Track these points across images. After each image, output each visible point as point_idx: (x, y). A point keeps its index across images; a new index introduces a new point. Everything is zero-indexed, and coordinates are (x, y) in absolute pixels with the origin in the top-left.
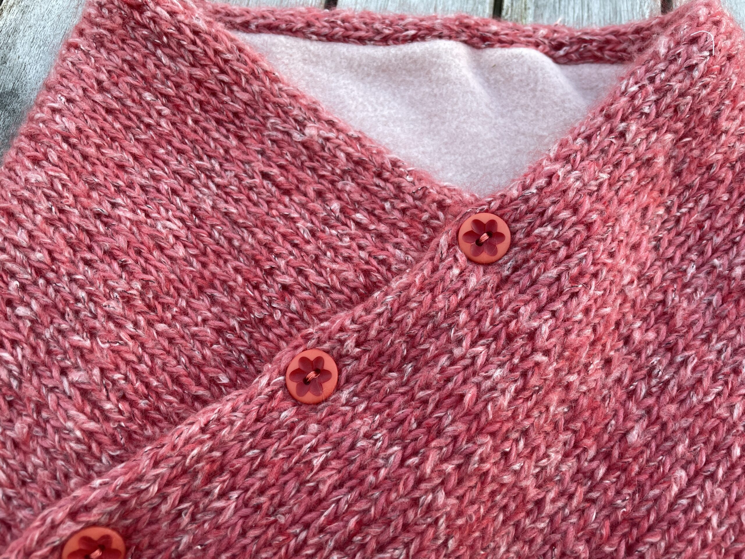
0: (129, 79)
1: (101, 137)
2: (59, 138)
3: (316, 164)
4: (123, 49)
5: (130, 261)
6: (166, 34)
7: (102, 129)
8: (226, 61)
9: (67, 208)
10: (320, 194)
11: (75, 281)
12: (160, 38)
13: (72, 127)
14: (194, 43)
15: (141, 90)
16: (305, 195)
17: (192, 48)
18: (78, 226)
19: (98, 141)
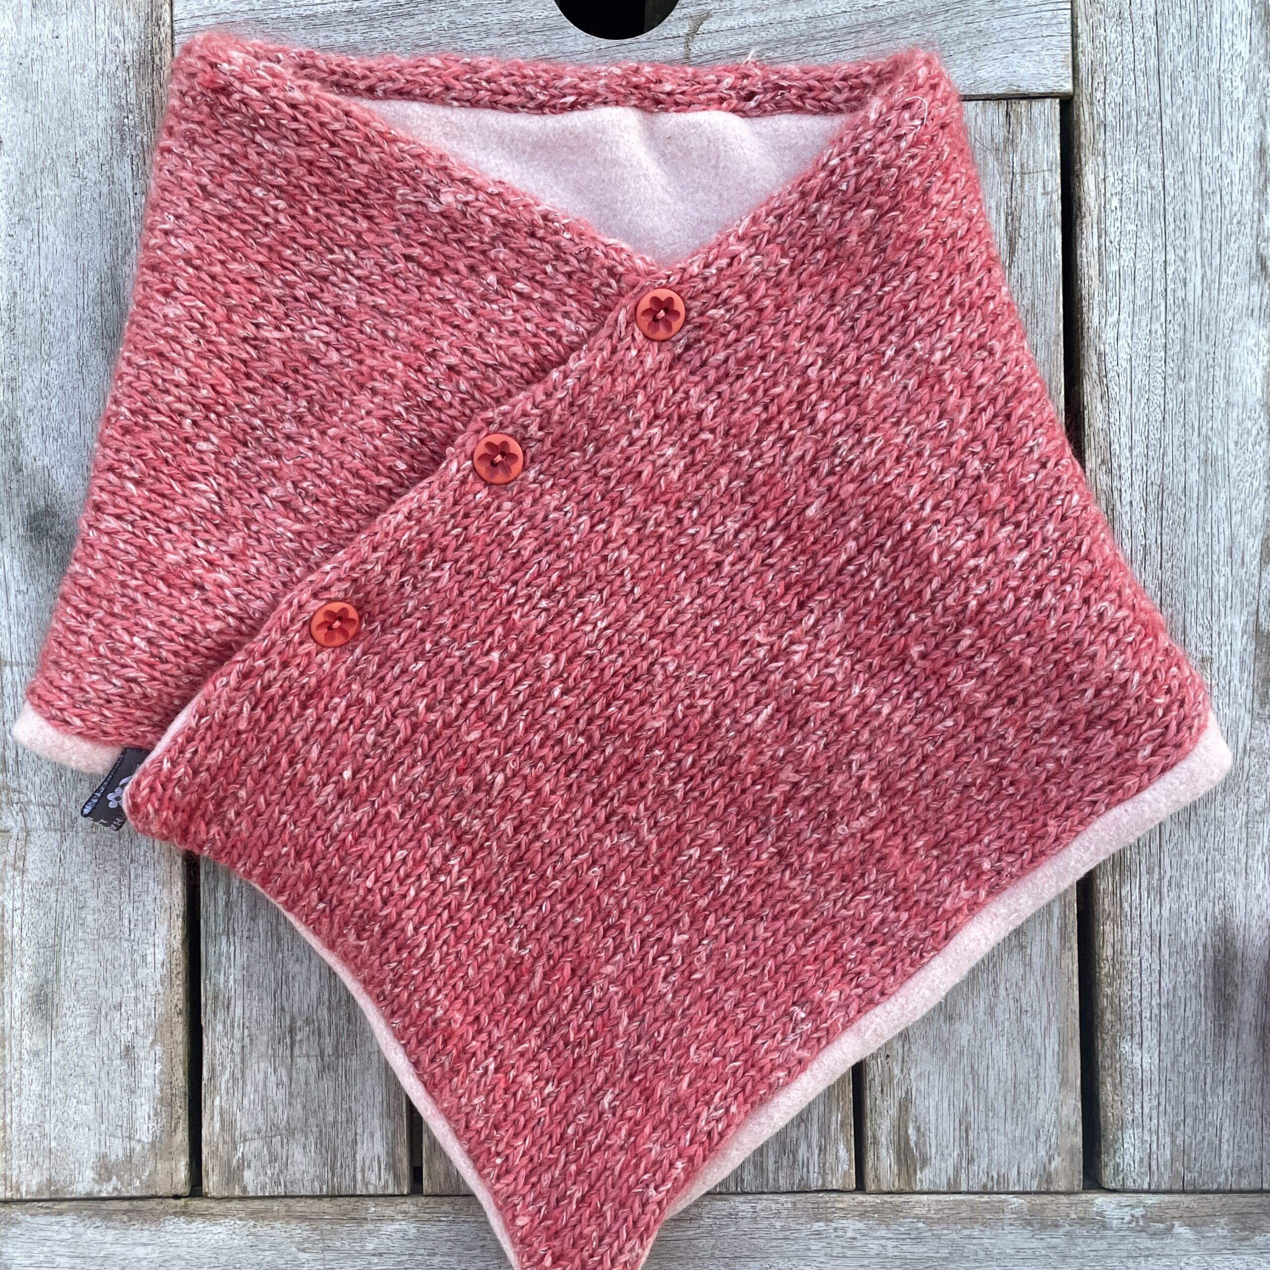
0: (233, 176)
1: (221, 250)
2: (181, 263)
3: (461, 235)
4: (218, 142)
5: (291, 382)
6: (263, 116)
7: (220, 241)
8: (334, 132)
9: (214, 338)
10: (472, 269)
11: (247, 411)
12: (255, 121)
13: (190, 247)
14: (295, 119)
15: (249, 186)
16: (457, 272)
17: (294, 125)
18: (232, 356)
19: (221, 257)
